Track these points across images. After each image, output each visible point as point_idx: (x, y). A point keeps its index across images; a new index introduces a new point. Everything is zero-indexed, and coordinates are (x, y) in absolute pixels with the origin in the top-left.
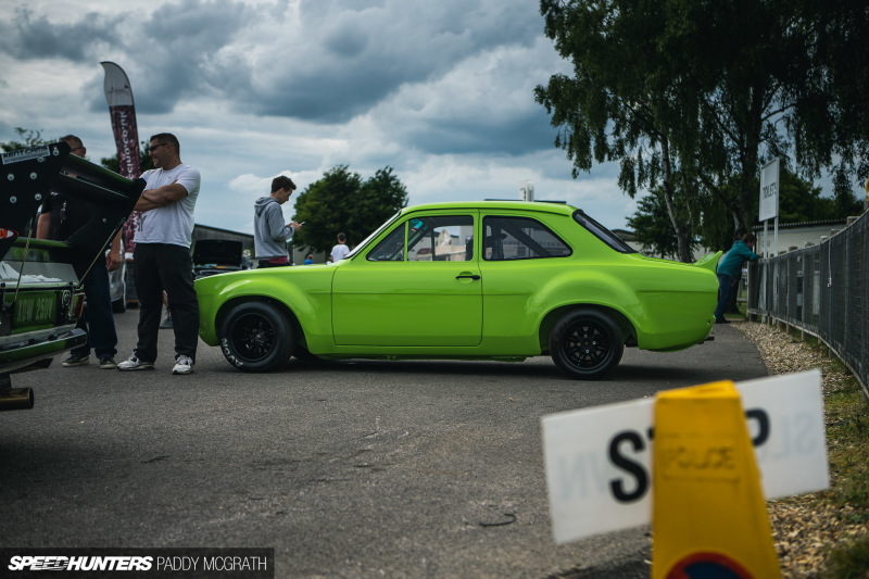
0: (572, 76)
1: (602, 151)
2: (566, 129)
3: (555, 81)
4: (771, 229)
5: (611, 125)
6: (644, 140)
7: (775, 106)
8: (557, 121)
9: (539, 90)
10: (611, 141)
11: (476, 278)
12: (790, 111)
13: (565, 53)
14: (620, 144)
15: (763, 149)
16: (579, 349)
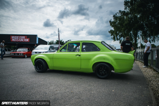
0: (113, 30)
1: (117, 39)
2: (113, 36)
3: (111, 30)
4: (139, 48)
5: (118, 36)
6: (122, 38)
7: (139, 33)
8: (111, 35)
9: (109, 31)
10: (118, 38)
11: (80, 55)
12: (141, 34)
13: (112, 27)
14: (120, 38)
15: (137, 38)
16: (101, 72)
